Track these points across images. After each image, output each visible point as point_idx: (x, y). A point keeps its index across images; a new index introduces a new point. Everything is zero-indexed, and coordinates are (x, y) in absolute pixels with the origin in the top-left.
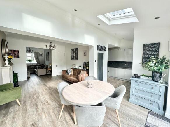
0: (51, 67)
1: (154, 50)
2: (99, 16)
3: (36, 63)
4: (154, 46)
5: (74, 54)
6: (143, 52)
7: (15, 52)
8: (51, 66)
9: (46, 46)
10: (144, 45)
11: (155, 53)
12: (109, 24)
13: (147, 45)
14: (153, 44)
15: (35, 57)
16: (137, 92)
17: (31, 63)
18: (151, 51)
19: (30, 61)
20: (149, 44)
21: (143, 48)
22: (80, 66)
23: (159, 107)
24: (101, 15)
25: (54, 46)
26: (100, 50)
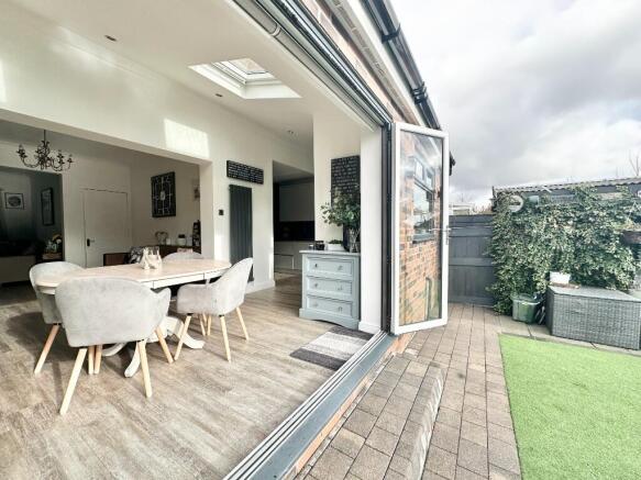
0: (61, 246)
2: (198, 66)
4: (350, 164)
5: (162, 193)
8: (59, 241)
9: (22, 154)
10: (333, 161)
12: (244, 98)
14: (347, 158)
18: (345, 176)
20: (341, 159)
21: (332, 170)
22: (182, 236)
25: (61, 156)
26: (237, 178)
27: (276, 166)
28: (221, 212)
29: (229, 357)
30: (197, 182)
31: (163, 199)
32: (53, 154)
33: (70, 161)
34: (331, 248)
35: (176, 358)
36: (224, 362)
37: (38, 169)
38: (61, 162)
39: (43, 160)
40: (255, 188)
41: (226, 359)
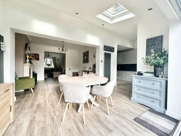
0: (65, 70)
1: (157, 43)
2: (98, 15)
3: (54, 67)
4: (157, 40)
6: (147, 47)
7: (36, 56)
9: (59, 49)
10: (147, 40)
11: (158, 47)
12: (111, 23)
13: (150, 39)
14: (155, 37)
15: (53, 61)
16: (139, 89)
17: (50, 67)
18: (154, 45)
19: (49, 65)
20: (152, 38)
21: (147, 43)
22: (90, 68)
23: (160, 105)
24: (100, 15)
25: (66, 49)
26: (107, 50)
27: (118, 46)
28: (102, 61)
29: (109, 114)
30: (95, 53)
31: (86, 58)
32: (64, 49)
33: (67, 50)
34: (146, 75)
35: (91, 109)
36: (107, 115)
37: (62, 52)
38: (66, 50)
39: (63, 50)
40: (112, 53)
41: (108, 114)
